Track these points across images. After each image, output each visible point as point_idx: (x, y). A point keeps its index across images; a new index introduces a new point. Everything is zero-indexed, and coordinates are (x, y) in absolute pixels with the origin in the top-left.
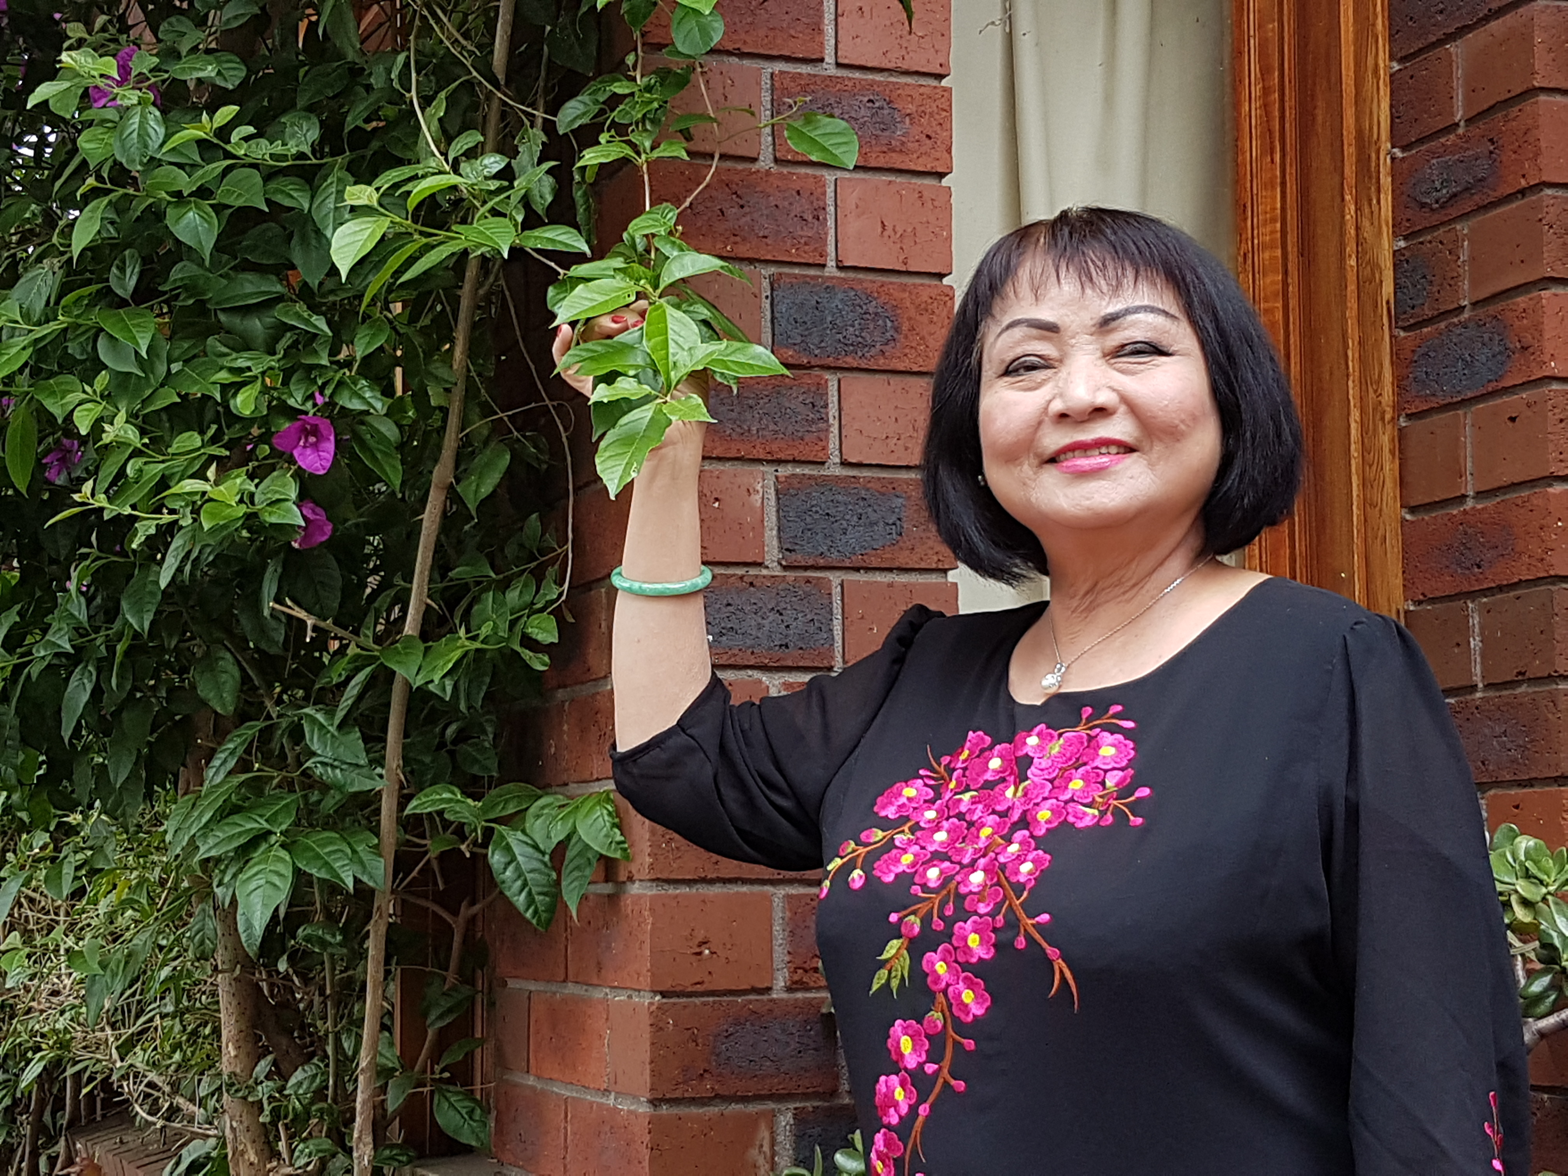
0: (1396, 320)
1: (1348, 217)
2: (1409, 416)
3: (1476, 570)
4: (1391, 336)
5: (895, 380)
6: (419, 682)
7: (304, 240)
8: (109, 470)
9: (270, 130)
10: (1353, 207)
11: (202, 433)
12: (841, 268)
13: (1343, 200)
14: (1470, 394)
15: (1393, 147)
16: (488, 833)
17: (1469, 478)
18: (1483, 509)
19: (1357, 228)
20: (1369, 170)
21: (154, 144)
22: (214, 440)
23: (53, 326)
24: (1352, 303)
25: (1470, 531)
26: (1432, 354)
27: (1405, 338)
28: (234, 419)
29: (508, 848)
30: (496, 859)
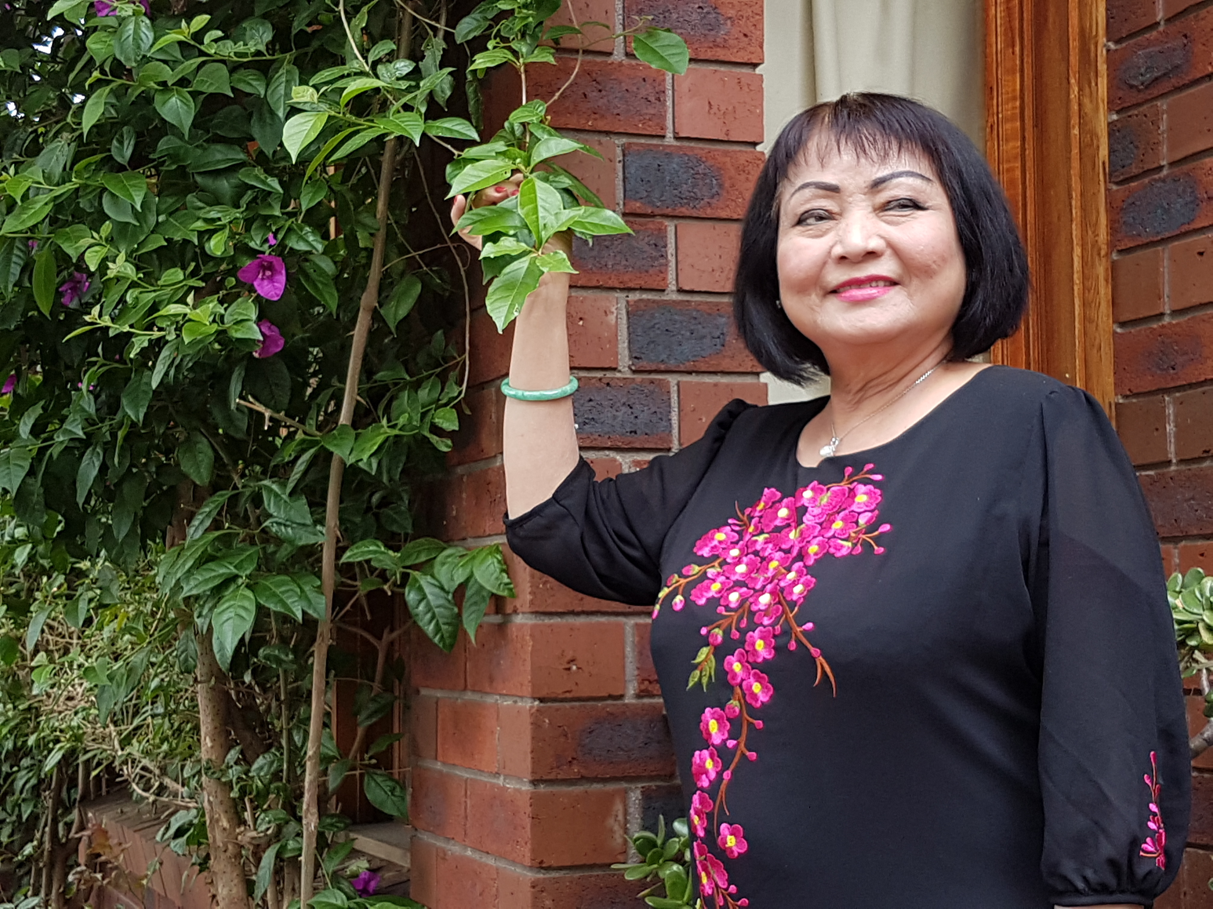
0: (1110, 176)
1: (1072, 96)
2: (1120, 252)
3: (1172, 371)
4: (1107, 189)
5: (719, 225)
6: (351, 460)
7: (261, 119)
8: (112, 298)
9: (234, 32)
10: (1076, 89)
11: (184, 268)
12: (677, 138)
13: (1069, 83)
14: (1167, 235)
15: (1108, 41)
16: (405, 577)
17: (1166, 299)
18: (1177, 324)
19: (1080, 105)
20: (1089, 60)
21: (145, 45)
22: (193, 274)
23: (68, 186)
24: (1075, 164)
25: (1167, 341)
26: (1138, 203)
27: (1117, 191)
28: (208, 258)
29: (420, 589)
30: (411, 597)
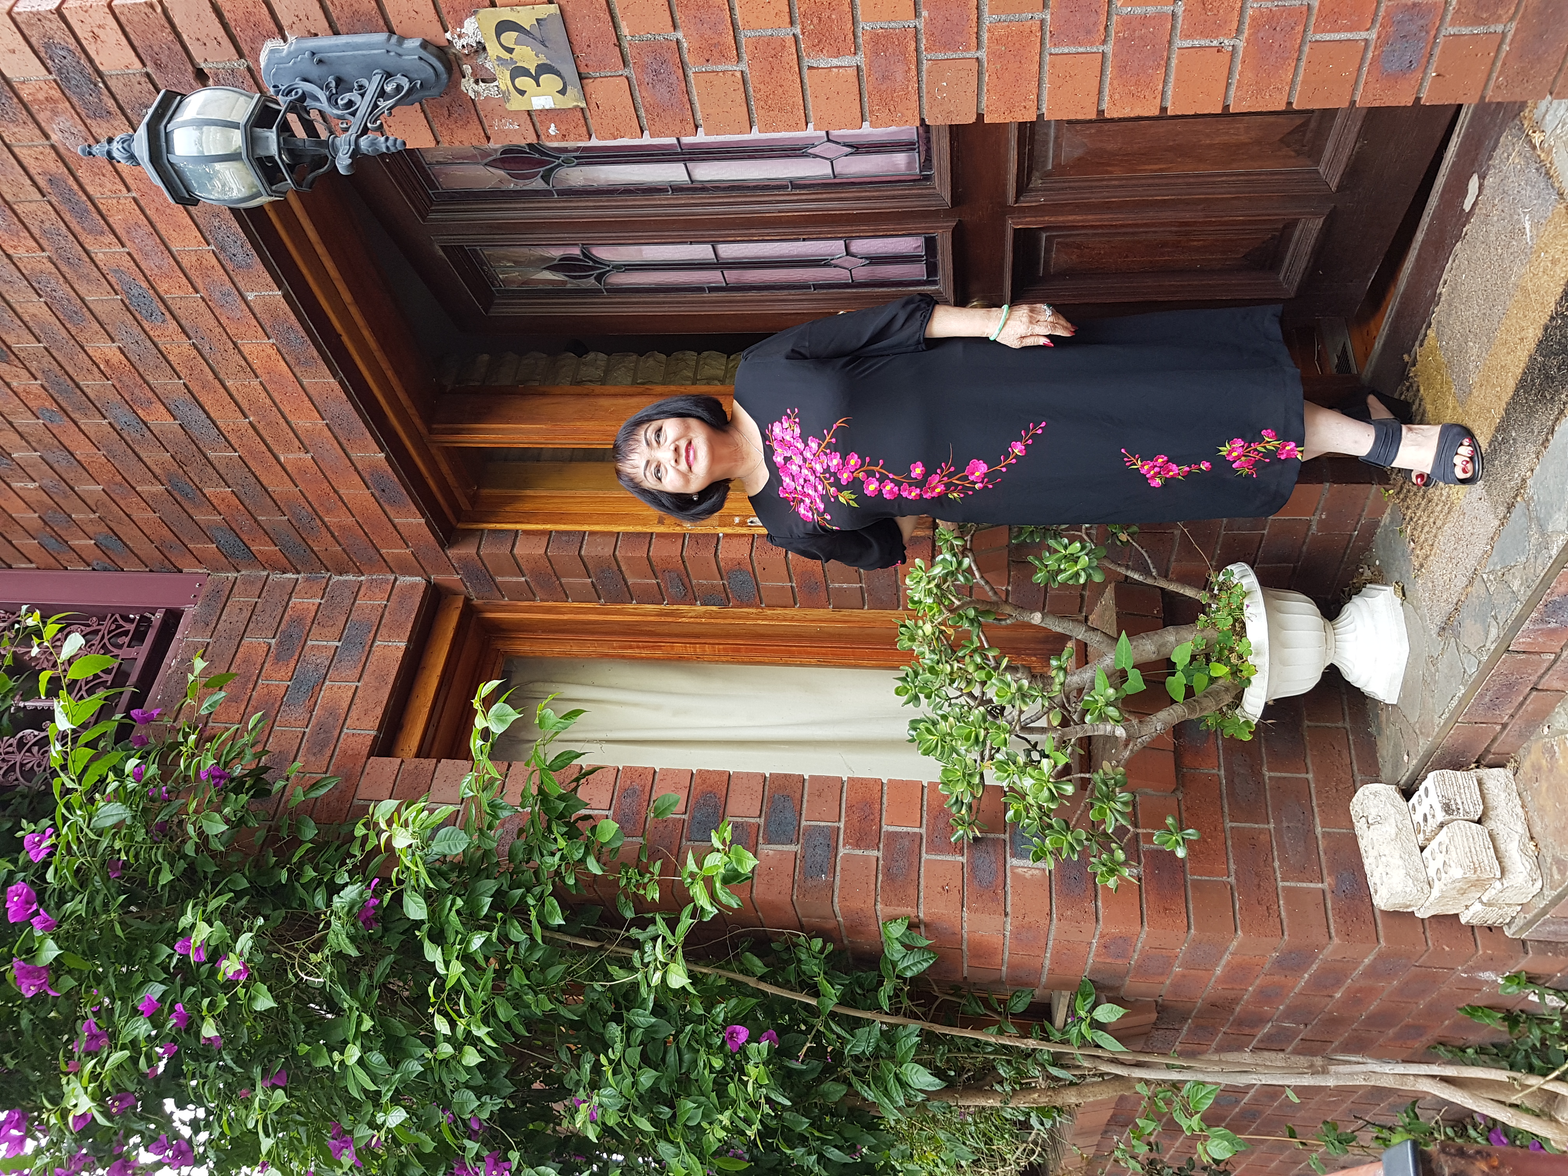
0: (726, 606)
1: (687, 621)
2: (761, 603)
3: (819, 584)
4: (732, 608)
5: (730, 793)
6: (835, 1000)
7: (656, 1032)
8: (742, 1125)
9: (611, 1042)
10: (684, 619)
11: (728, 1082)
12: (685, 813)
13: (681, 622)
14: (755, 583)
15: (663, 604)
16: (898, 977)
17: (784, 585)
18: (797, 580)
19: (692, 618)
20: (671, 613)
21: (614, 1092)
22: (732, 1079)
23: (681, 1144)
24: (718, 621)
25: (804, 585)
26: (739, 594)
27: (732, 603)
28: (723, 1070)
29: (905, 968)
30: (909, 974)
